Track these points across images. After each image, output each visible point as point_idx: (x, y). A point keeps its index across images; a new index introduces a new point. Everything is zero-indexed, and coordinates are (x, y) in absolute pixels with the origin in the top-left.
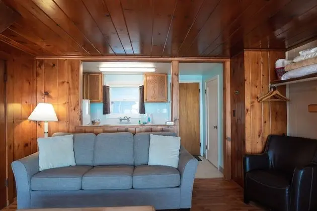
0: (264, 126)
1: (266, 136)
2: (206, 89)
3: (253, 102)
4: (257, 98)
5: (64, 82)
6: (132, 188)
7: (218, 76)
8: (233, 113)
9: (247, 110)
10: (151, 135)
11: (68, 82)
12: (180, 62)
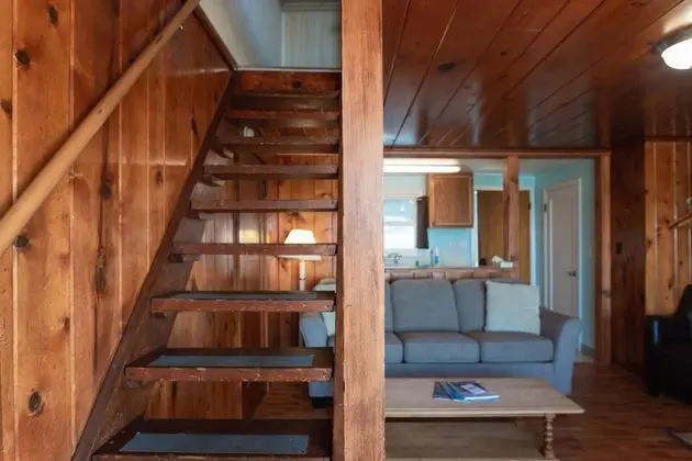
0: (679, 270)
1: (683, 287)
2: (545, 202)
3: (659, 229)
4: (668, 222)
5: (324, 194)
6: (480, 362)
7: (580, 181)
8: (617, 248)
9: (650, 242)
10: (488, 282)
11: (331, 195)
12: (520, 157)
